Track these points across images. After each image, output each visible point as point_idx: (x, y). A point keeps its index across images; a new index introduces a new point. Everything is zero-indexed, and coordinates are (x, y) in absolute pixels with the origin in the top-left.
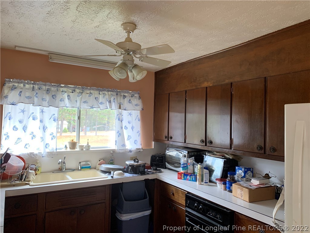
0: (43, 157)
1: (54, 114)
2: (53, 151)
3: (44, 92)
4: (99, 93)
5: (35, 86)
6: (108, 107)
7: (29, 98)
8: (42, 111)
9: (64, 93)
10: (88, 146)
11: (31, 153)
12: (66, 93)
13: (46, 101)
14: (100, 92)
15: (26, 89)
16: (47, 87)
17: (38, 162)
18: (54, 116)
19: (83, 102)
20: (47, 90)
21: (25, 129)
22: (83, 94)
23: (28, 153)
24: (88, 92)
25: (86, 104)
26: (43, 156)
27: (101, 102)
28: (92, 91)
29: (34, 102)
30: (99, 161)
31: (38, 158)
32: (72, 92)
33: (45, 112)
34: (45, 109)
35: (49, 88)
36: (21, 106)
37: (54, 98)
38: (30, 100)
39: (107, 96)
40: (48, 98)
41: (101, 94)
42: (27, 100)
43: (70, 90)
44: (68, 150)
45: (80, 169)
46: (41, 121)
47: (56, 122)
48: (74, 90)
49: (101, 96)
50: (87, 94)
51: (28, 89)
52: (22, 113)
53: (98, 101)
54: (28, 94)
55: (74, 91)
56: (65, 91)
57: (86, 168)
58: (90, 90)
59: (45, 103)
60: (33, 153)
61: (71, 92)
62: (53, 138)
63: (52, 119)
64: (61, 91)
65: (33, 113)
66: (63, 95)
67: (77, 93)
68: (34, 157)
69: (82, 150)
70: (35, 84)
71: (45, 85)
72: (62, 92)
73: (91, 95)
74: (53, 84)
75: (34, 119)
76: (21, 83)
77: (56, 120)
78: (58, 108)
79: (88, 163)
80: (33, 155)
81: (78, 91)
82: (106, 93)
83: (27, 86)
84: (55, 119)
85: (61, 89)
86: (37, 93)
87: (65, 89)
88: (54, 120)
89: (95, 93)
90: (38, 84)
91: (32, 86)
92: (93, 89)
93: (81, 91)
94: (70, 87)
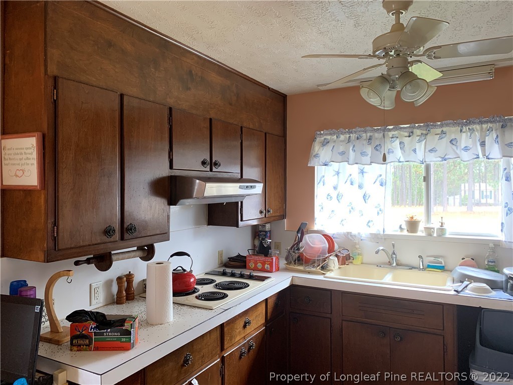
0: (361, 240)
1: (381, 175)
2: (378, 233)
3: (365, 142)
4: (461, 131)
5: (351, 135)
6: (481, 156)
7: (343, 153)
8: (362, 172)
9: (395, 139)
10: (442, 230)
11: (348, 233)
12: (398, 139)
13: (367, 155)
14: (464, 127)
15: (341, 141)
16: (369, 134)
17: (358, 246)
18: (381, 178)
19: (429, 151)
20: (368, 138)
21: (339, 197)
22: (428, 137)
23: (344, 233)
24: (439, 131)
25: (433, 154)
26: (362, 238)
27: (466, 147)
28: (445, 129)
29: (348, 159)
30: (463, 259)
31: (357, 241)
32: (409, 136)
33: (366, 172)
34: (367, 168)
35: (371, 134)
36: (335, 166)
37: (377, 150)
38: (344, 157)
39: (477, 135)
40: (369, 150)
41: (464, 132)
42: (339, 157)
43: (406, 133)
44: (405, 233)
45: (421, 267)
46: (360, 187)
47: (384, 187)
48: (412, 132)
49: (464, 135)
50: (436, 135)
51: (343, 141)
52: (337, 175)
53: (458, 145)
54: (341, 149)
55: (411, 134)
56: (397, 135)
57: (436, 269)
58: (442, 126)
59: (367, 159)
60: (351, 233)
61: (406, 137)
62: (380, 212)
63: (378, 183)
64: (391, 136)
65: (351, 175)
66: (393, 144)
67: (418, 136)
68: (352, 239)
69: (430, 235)
70: (351, 133)
71: (365, 132)
72: (392, 138)
73: (444, 135)
74: (376, 128)
75: (352, 184)
76: (334, 134)
77: (384, 184)
78: (385, 165)
79: (440, 260)
80: (351, 236)
81: (418, 132)
82: (478, 127)
83: (342, 137)
84: (382, 183)
85: (391, 134)
86: (354, 146)
87: (396, 133)
88: (381, 185)
89: (452, 131)
90: (355, 132)
91: (348, 136)
92: (447, 125)
93: (424, 132)
94: (405, 128)
